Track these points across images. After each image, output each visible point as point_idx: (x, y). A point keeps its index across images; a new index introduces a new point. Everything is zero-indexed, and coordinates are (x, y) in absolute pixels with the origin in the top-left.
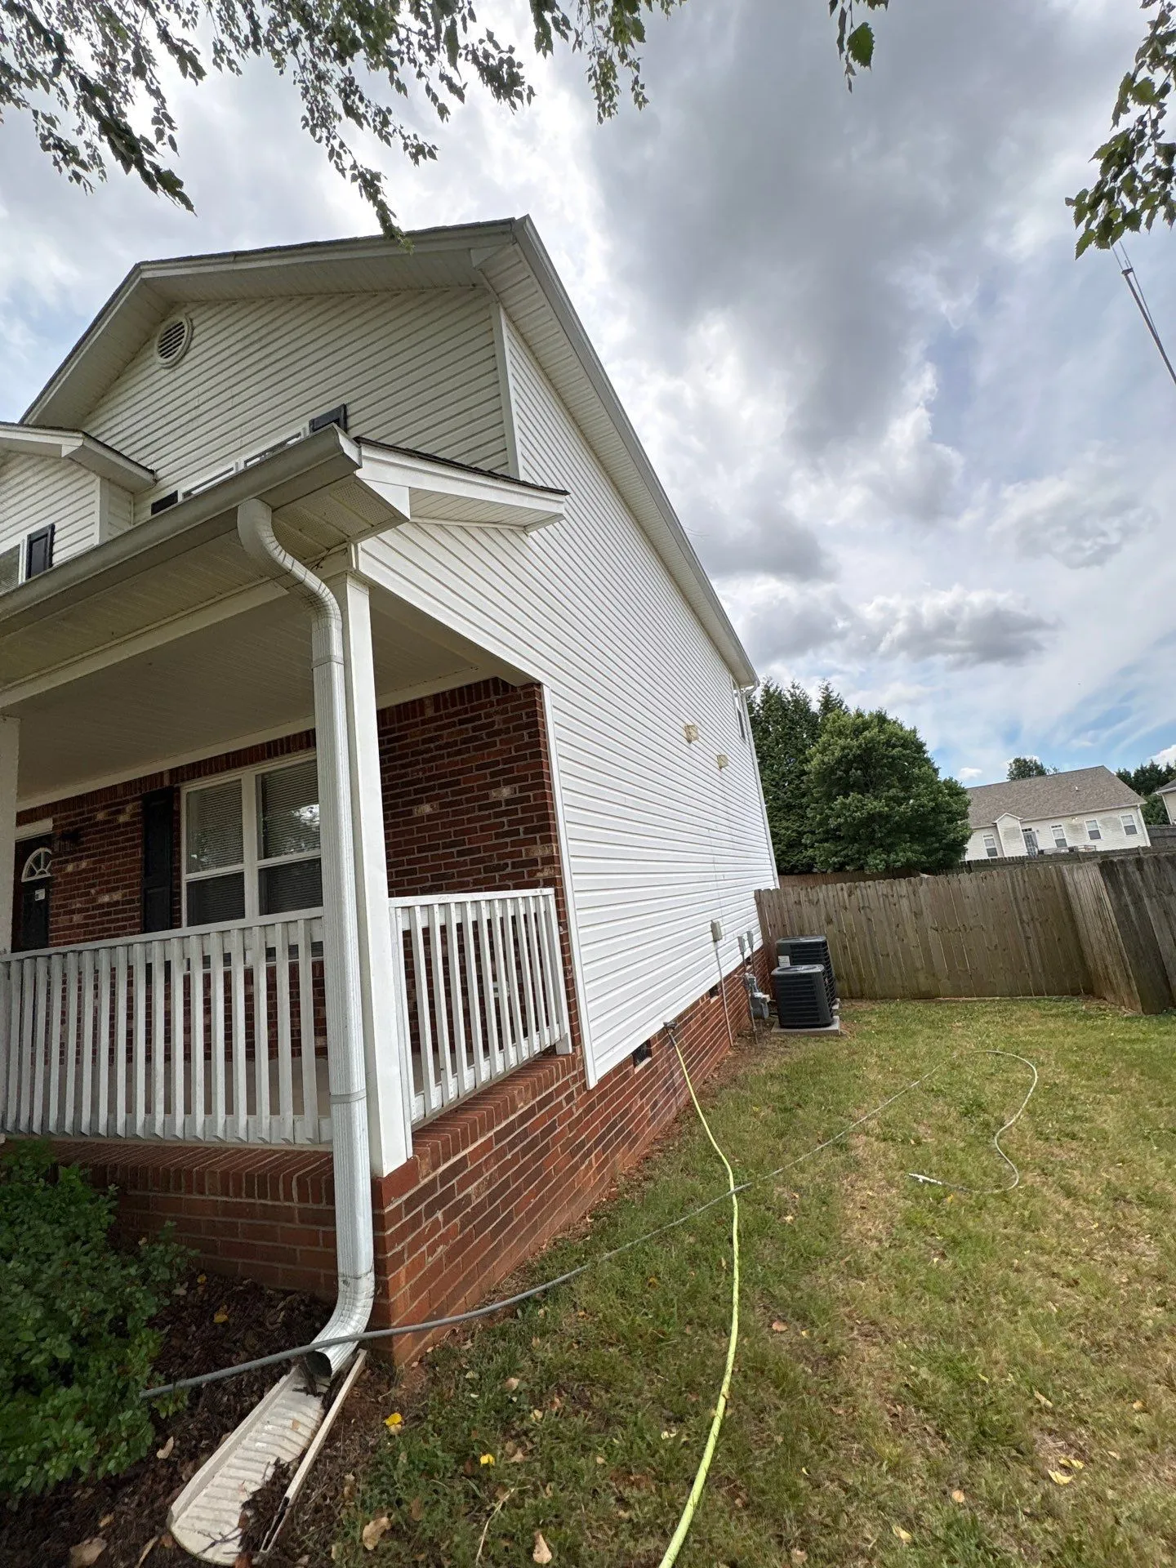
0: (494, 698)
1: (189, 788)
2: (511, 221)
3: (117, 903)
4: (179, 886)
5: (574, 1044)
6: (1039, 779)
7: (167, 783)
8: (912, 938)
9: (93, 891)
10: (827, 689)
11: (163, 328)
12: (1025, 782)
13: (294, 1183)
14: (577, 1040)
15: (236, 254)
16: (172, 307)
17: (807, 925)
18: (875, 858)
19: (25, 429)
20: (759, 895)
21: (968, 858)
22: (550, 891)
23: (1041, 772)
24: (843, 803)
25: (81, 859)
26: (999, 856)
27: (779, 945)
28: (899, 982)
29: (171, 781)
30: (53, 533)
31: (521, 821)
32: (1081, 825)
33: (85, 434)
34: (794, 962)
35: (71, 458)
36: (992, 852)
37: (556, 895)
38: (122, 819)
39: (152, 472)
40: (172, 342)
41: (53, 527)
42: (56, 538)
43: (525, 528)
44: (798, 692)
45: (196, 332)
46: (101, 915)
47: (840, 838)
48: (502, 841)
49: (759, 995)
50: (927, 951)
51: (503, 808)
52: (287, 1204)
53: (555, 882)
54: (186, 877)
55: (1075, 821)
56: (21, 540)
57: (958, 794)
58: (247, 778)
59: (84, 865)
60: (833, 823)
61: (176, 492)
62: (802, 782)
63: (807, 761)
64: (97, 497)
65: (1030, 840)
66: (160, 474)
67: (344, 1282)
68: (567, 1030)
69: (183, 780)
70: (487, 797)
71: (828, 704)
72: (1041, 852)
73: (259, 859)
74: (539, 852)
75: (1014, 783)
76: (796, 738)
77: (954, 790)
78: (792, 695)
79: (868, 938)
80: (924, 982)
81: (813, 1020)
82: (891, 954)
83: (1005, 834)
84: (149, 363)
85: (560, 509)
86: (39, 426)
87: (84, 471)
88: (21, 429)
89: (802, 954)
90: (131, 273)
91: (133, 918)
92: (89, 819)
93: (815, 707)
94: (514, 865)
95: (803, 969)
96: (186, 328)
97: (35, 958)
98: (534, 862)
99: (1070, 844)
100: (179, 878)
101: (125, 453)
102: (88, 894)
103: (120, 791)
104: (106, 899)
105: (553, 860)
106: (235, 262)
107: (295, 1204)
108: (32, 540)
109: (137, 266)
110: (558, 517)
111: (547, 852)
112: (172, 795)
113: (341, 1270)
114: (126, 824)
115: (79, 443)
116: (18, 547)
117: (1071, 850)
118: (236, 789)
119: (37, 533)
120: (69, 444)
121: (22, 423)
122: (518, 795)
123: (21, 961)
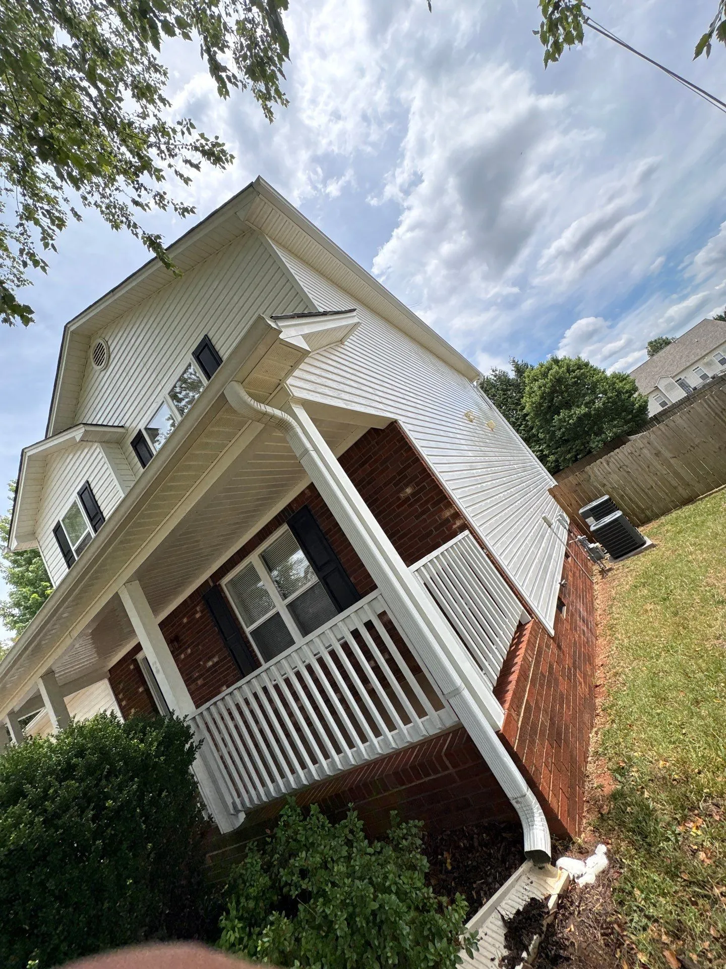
0: (373, 443)
1: (224, 581)
2: (251, 185)
3: (217, 663)
4: (247, 637)
5: (530, 614)
6: (668, 347)
7: (212, 584)
8: (664, 470)
9: (201, 663)
10: (514, 361)
11: (92, 351)
12: (661, 353)
13: (445, 758)
14: (530, 611)
15: (112, 291)
16: (90, 337)
17: (590, 494)
18: (594, 442)
19: (50, 440)
20: (551, 491)
21: (651, 415)
22: (467, 532)
23: (667, 343)
24: (560, 420)
25: (186, 649)
26: (669, 404)
27: (582, 513)
28: (668, 499)
29: (213, 582)
30: (89, 485)
31: (427, 502)
32: (711, 360)
33: (84, 424)
34: (597, 519)
35: (82, 440)
36: (663, 404)
37: (471, 533)
38: (198, 616)
39: (122, 427)
40: (100, 355)
41: (87, 482)
42: (92, 486)
43: (341, 341)
44: (497, 372)
45: (109, 343)
46: (212, 673)
47: (567, 441)
48: (421, 519)
49: (592, 546)
50: (677, 474)
51: (412, 500)
52: (446, 773)
53: (466, 526)
54: (248, 630)
55: (706, 360)
56: (75, 497)
57: (625, 379)
58: (254, 559)
59: (189, 651)
60: (558, 434)
61: (140, 430)
62: (527, 421)
63: (523, 408)
64: (102, 454)
65: (683, 385)
66: (127, 425)
67: (517, 802)
68: (523, 608)
69: (220, 579)
70: (399, 498)
71: (520, 371)
72: (695, 389)
73: (283, 600)
74: (447, 513)
75: (654, 357)
76: (511, 398)
77: (623, 378)
78: (495, 376)
79: (633, 483)
80: (684, 493)
81: (633, 545)
82: (654, 485)
83: (666, 389)
84: (93, 372)
85: (356, 320)
86: (57, 433)
87: (91, 443)
88: (48, 441)
89: (599, 512)
90: (65, 331)
91: (230, 667)
92: (180, 624)
93: (512, 375)
94: (436, 530)
95: (608, 519)
96: (103, 344)
97: (215, 703)
98: (447, 520)
99: (710, 375)
100: (244, 632)
101: (105, 423)
102: (200, 665)
103: (189, 602)
104: (210, 663)
105: (458, 515)
106: (114, 295)
107: (451, 770)
108: (81, 494)
109: (65, 327)
110: (357, 324)
111: (452, 511)
112: (218, 590)
113: (509, 795)
114: (201, 617)
115: (83, 430)
116: (75, 503)
117: (713, 378)
118: (251, 569)
119: (81, 489)
120: (78, 434)
121: (46, 438)
122: (417, 488)
123: (208, 709)
